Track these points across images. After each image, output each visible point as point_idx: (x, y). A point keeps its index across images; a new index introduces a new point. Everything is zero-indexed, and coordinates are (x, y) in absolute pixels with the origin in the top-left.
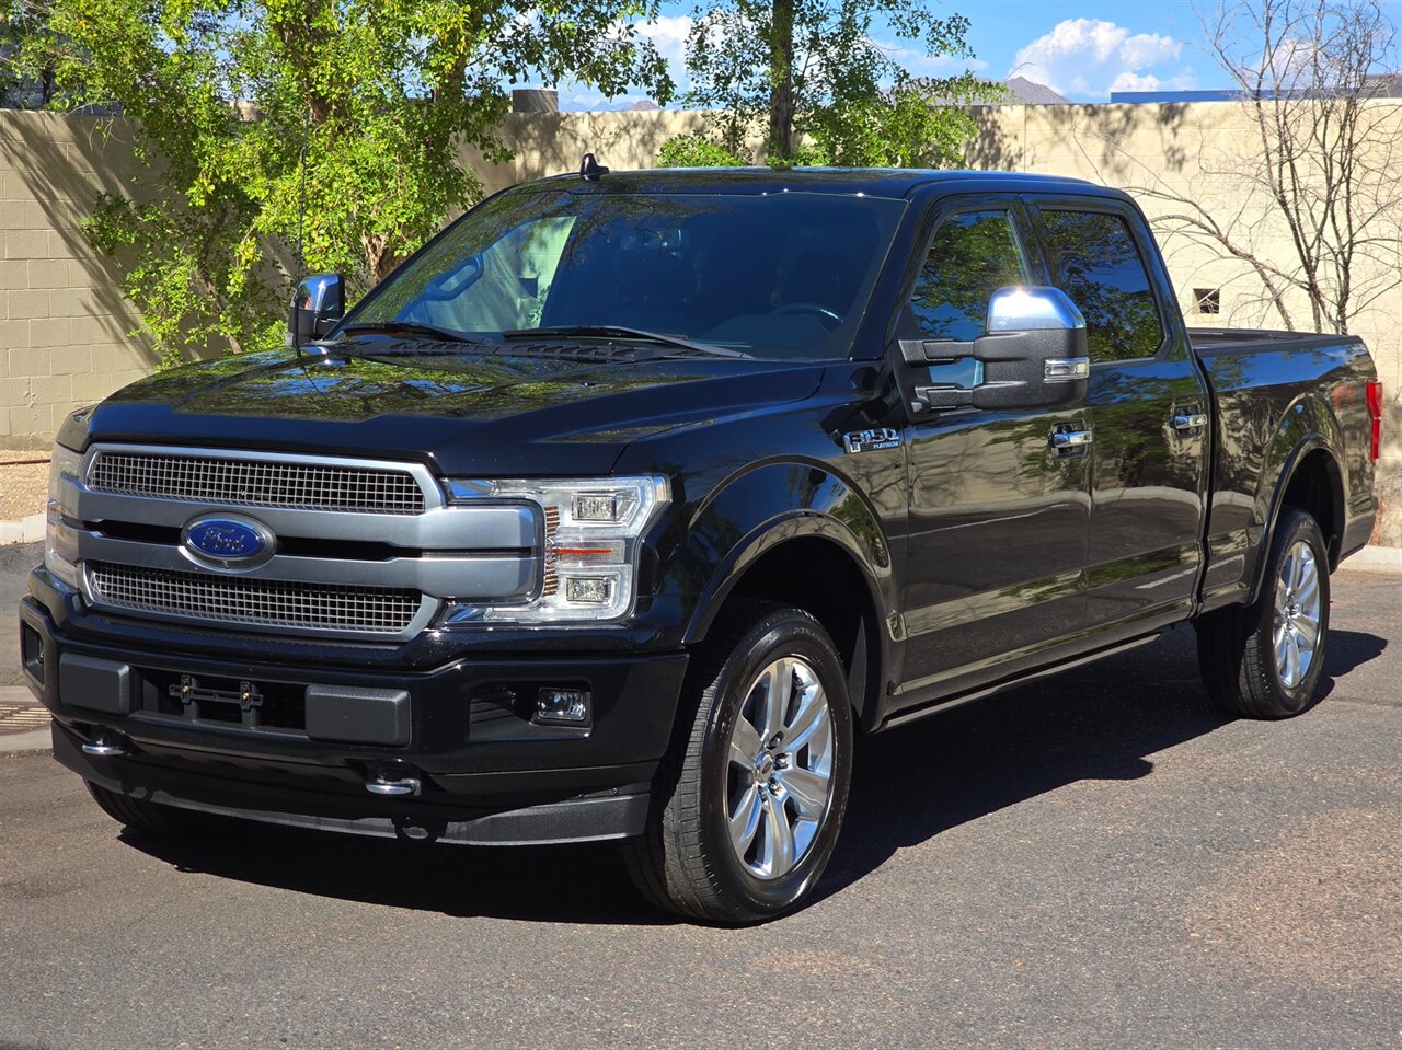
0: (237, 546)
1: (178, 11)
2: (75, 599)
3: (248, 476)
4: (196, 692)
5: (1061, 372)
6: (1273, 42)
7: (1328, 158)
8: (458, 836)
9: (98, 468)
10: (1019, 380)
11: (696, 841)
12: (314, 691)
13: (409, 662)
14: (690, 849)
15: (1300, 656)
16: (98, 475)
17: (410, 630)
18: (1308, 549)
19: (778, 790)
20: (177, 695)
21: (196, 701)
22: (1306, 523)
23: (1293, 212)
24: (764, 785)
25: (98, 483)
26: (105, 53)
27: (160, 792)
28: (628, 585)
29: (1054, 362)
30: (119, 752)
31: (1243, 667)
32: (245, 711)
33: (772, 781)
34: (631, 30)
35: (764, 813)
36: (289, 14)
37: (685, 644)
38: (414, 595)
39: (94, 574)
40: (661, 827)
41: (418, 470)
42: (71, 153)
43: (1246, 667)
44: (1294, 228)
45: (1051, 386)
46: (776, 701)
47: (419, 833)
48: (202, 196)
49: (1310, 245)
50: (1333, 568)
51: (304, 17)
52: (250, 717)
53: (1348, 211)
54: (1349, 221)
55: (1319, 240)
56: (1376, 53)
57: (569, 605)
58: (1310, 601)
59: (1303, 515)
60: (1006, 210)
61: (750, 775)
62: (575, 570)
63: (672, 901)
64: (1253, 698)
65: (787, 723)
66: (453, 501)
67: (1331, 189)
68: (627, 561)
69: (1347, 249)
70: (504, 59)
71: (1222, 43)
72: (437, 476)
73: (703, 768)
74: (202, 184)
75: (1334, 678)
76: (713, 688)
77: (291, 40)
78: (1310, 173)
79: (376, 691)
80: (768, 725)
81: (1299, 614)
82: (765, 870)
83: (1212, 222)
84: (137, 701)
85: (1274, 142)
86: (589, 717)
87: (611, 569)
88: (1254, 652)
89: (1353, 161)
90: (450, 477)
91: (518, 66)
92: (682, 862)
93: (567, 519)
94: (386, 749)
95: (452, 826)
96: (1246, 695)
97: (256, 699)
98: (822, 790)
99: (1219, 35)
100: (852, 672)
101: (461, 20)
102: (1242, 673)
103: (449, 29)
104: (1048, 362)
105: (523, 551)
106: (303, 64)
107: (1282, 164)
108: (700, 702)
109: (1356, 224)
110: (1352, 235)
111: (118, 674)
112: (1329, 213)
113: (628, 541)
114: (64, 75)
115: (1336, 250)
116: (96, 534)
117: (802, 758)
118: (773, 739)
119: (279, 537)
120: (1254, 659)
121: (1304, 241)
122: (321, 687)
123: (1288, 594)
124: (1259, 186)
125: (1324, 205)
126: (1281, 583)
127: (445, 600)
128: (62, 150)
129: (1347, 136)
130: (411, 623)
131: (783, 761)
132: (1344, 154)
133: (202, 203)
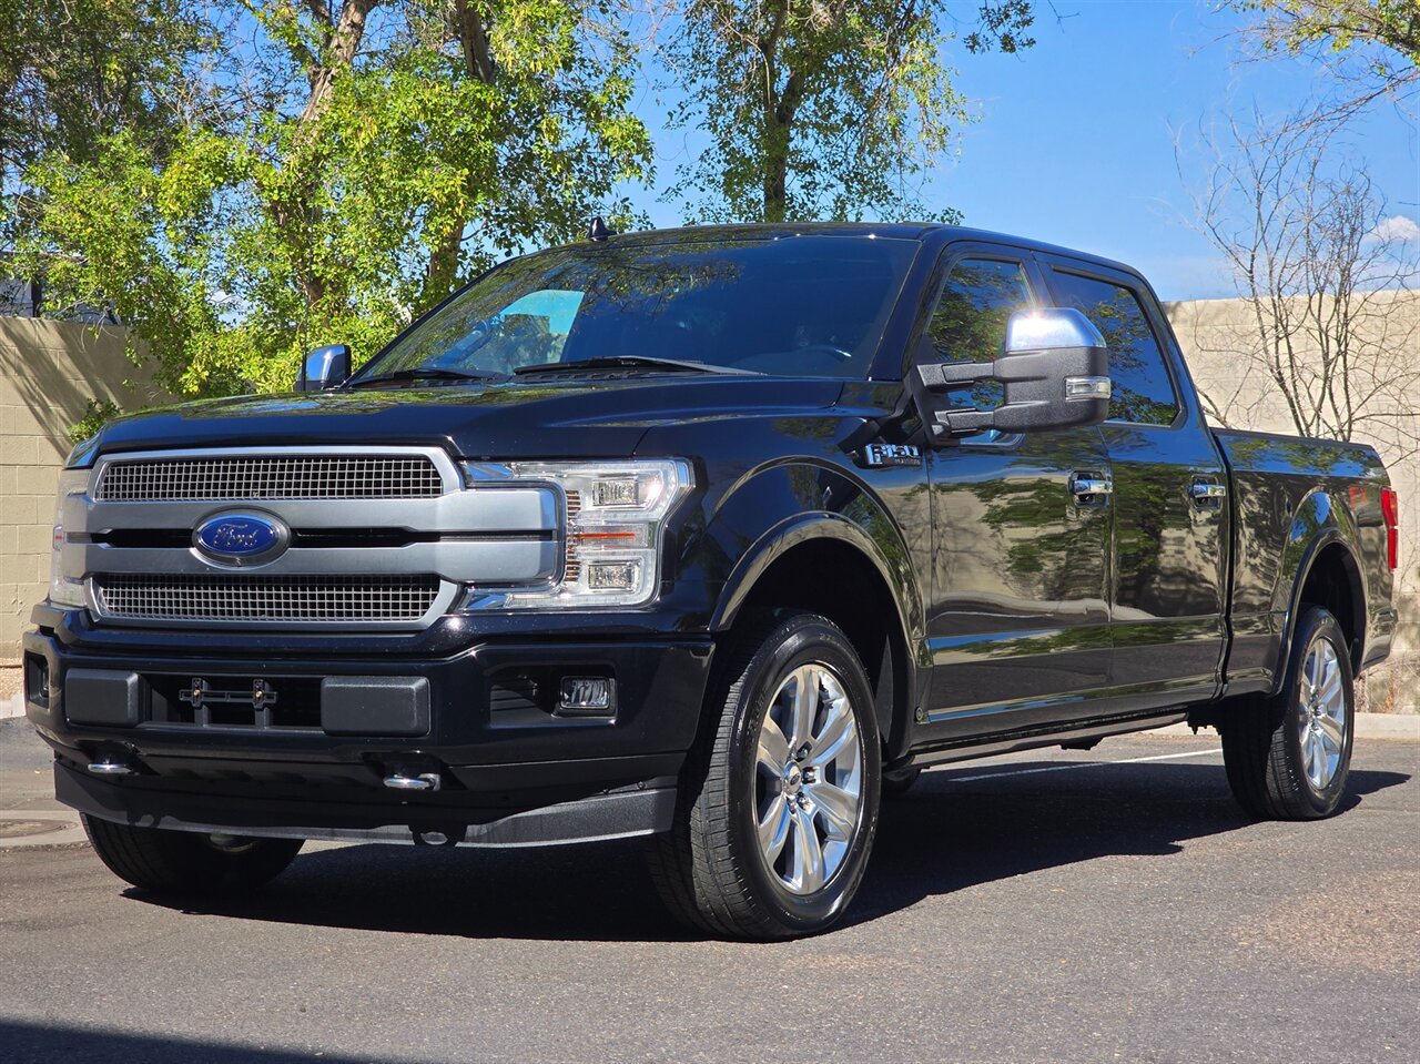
0: (249, 541)
1: (175, 186)
2: (82, 616)
3: (261, 473)
4: (207, 695)
5: (1082, 390)
6: (1265, 218)
7: (1324, 332)
8: (478, 839)
9: (106, 481)
10: (1040, 400)
11: (724, 842)
12: (330, 683)
13: (426, 650)
14: (718, 850)
15: (1327, 759)
16: (106, 487)
17: (427, 619)
18: (1329, 647)
19: (807, 803)
20: (188, 699)
21: (207, 704)
22: (1326, 621)
23: (1291, 388)
24: (792, 797)
25: (106, 496)
26: (99, 247)
27: (167, 817)
28: (652, 570)
29: (1075, 380)
30: (126, 771)
31: (1269, 763)
32: (258, 710)
33: (800, 795)
34: (627, 203)
35: (793, 825)
36: (285, 196)
37: (710, 633)
38: (431, 581)
39: (102, 590)
40: (688, 829)
41: (436, 454)
42: (62, 362)
43: (1273, 763)
44: (1292, 406)
45: (1073, 405)
46: (803, 710)
47: (437, 839)
48: (196, 382)
49: (1309, 422)
50: (1356, 674)
51: (299, 199)
52: (263, 717)
53: (1346, 388)
54: (1348, 398)
55: (1319, 418)
56: (1368, 224)
57: (590, 591)
58: (1336, 700)
59: (1324, 613)
60: (1018, 264)
61: (777, 783)
62: (597, 554)
63: (699, 912)
64: (1281, 797)
65: (815, 734)
66: (472, 484)
67: (1327, 365)
68: (651, 545)
69: (1346, 427)
70: (500, 232)
71: (1213, 220)
72: (456, 459)
73: (731, 764)
74: (196, 370)
75: (1361, 796)
76: (739, 684)
77: (286, 221)
78: (1306, 348)
79: (393, 678)
80: (795, 733)
81: (1323, 715)
82: (796, 884)
83: (1210, 402)
84: (146, 712)
85: (1269, 320)
86: (613, 705)
87: (635, 553)
88: (1280, 747)
89: (1349, 335)
90: (469, 459)
91: (513, 240)
92: (711, 867)
93: (588, 504)
94: (404, 739)
95: (472, 830)
96: (1274, 793)
97: (269, 697)
98: (850, 809)
99: (1210, 212)
100: (879, 690)
101: (460, 183)
102: (1269, 769)
103: (446, 192)
104: (1069, 380)
105: (544, 534)
106: (301, 245)
107: (1278, 339)
108: (726, 698)
109: (1355, 401)
110: (1351, 415)
111: (126, 682)
112: (1327, 391)
113: (652, 524)
114: (57, 275)
115: (1336, 429)
116: (104, 545)
117: (831, 773)
118: (800, 750)
119: (294, 531)
120: (1281, 754)
121: (1303, 418)
122: (336, 678)
123: (1312, 691)
124: (1256, 364)
125: (1321, 383)
126: (1304, 678)
127: (464, 586)
128: (54, 360)
129: (1343, 309)
130: (429, 612)
131: (811, 774)
132: (1340, 329)
133: (196, 388)
